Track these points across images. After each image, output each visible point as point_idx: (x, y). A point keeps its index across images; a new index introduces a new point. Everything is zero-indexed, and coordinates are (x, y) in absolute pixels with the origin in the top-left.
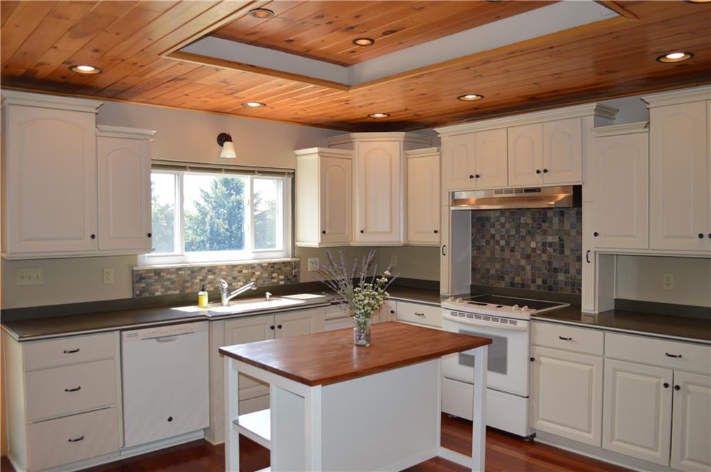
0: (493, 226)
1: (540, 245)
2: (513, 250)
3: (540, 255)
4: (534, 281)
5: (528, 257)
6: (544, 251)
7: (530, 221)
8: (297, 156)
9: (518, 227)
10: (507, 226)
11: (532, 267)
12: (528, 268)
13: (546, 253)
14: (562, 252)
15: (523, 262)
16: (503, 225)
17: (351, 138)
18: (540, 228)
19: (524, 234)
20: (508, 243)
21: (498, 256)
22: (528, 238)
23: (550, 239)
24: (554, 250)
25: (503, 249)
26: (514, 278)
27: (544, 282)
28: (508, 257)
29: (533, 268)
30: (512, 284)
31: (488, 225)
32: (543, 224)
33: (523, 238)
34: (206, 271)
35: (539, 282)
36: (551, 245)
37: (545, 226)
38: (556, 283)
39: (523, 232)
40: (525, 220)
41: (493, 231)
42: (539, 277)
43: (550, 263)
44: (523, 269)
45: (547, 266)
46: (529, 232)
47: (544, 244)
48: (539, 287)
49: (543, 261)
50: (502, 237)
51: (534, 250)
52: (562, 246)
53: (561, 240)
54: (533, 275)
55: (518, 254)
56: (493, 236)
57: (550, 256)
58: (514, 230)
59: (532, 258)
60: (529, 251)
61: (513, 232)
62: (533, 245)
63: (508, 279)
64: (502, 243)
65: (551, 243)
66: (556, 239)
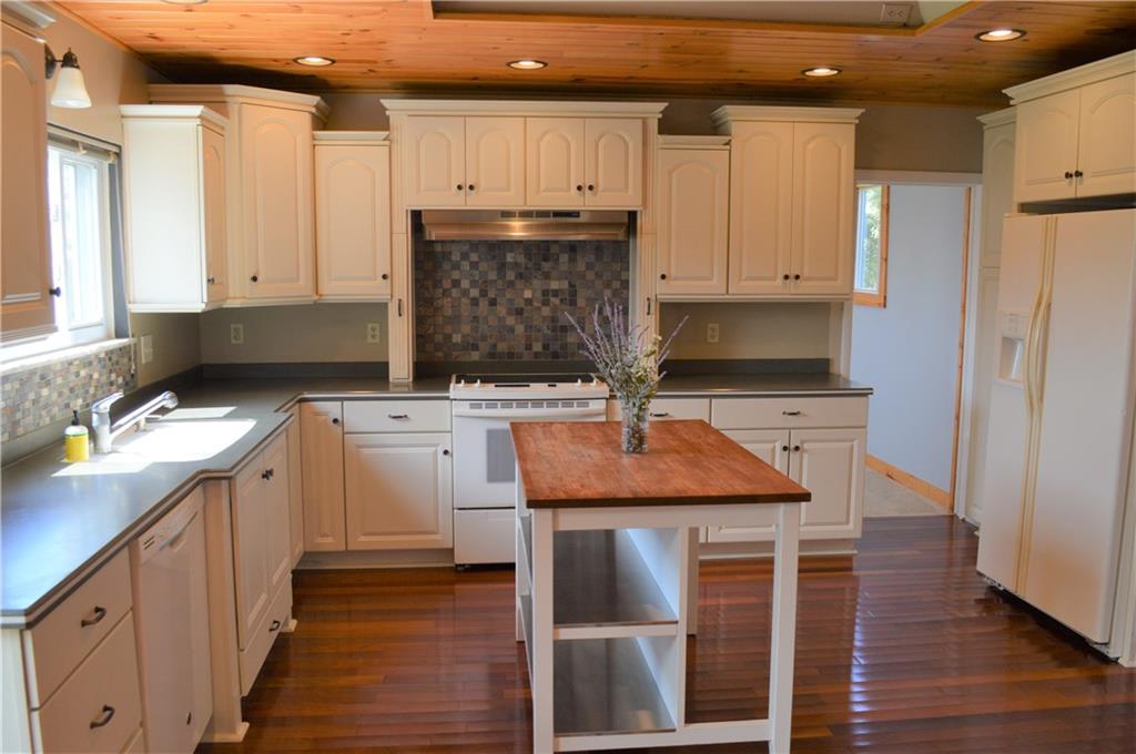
0: (456, 266)
1: (539, 294)
2: (493, 303)
3: (539, 308)
4: (529, 347)
5: (519, 312)
6: (546, 303)
7: (521, 259)
8: (123, 117)
9: (502, 267)
10: (483, 266)
11: (526, 327)
12: (520, 329)
13: (548, 305)
14: (573, 303)
15: (510, 321)
16: (474, 265)
17: (222, 94)
18: (539, 269)
19: (513, 278)
20: (484, 293)
21: (466, 314)
22: (519, 284)
23: (554, 285)
24: (561, 300)
25: (475, 302)
26: (495, 346)
27: (546, 347)
28: (485, 314)
29: (528, 328)
30: (492, 355)
31: (446, 266)
32: (543, 263)
33: (511, 284)
34: (37, 379)
35: (538, 347)
36: (556, 293)
37: (546, 266)
38: (564, 346)
39: (510, 275)
40: (514, 257)
41: (456, 275)
42: (537, 340)
43: (554, 319)
44: (512, 330)
45: (551, 324)
46: (520, 276)
47: (545, 293)
48: (537, 355)
49: (544, 317)
50: (473, 283)
51: (529, 302)
52: (573, 293)
53: (571, 285)
54: (528, 338)
55: (502, 310)
56: (456, 283)
57: (555, 309)
58: (495, 272)
59: (525, 315)
60: (520, 304)
61: (492, 276)
62: (528, 294)
63: (484, 347)
64: (474, 293)
65: (557, 291)
66: (565, 285)
